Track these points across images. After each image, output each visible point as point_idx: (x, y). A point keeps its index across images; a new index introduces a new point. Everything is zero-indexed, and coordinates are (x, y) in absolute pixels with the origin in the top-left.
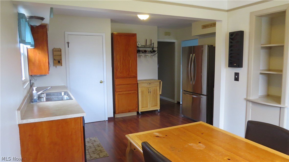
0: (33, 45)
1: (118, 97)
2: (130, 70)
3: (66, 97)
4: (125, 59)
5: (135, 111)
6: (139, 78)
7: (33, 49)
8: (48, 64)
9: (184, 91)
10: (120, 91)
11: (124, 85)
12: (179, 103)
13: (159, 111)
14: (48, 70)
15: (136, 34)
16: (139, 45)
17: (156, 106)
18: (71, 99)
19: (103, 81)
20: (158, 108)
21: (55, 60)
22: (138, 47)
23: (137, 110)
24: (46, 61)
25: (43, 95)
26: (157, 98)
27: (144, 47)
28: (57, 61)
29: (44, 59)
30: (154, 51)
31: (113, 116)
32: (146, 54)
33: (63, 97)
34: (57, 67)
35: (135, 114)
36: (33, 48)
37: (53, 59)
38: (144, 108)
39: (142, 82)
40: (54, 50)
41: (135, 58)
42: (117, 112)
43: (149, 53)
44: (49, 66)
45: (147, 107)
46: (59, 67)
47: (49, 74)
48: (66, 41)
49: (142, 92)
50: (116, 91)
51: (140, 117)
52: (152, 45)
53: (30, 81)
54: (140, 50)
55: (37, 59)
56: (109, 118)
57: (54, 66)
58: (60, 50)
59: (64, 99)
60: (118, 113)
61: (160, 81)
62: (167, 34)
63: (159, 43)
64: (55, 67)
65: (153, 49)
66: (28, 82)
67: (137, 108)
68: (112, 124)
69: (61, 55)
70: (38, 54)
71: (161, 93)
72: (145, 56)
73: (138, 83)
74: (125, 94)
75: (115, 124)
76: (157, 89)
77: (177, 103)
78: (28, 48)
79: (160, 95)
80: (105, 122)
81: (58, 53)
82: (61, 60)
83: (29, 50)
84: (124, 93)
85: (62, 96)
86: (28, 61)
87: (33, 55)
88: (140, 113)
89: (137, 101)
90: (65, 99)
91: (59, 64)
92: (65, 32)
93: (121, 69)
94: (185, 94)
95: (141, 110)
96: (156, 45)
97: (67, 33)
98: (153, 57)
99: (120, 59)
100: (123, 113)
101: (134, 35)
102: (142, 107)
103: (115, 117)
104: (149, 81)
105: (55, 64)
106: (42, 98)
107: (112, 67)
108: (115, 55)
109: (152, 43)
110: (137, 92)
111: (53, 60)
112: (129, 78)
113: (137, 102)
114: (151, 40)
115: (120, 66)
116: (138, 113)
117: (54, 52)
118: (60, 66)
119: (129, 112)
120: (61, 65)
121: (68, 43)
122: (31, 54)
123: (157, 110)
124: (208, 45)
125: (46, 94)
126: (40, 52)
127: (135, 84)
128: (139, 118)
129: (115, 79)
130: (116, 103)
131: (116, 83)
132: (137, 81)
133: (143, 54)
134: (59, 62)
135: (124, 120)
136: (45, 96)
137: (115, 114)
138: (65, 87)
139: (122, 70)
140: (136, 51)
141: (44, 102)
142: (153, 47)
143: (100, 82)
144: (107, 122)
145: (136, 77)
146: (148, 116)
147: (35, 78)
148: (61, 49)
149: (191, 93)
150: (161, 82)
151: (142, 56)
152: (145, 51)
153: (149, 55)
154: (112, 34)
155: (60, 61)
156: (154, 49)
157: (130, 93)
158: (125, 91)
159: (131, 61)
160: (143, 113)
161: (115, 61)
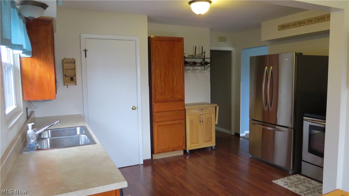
0: (30, 51)
1: (157, 129)
2: (175, 90)
3: (83, 137)
4: (167, 74)
5: (182, 149)
6: (186, 102)
7: (30, 59)
8: (54, 83)
9: (253, 120)
10: (161, 120)
11: (166, 111)
12: (238, 135)
13: (214, 148)
14: (54, 92)
15: (183, 38)
16: (185, 54)
17: (211, 141)
18: (93, 142)
19: (136, 107)
20: (213, 144)
21: (66, 76)
22: (185, 57)
23: (184, 148)
24: (51, 78)
25: (46, 132)
26: (211, 130)
27: (193, 57)
28: (69, 78)
29: (48, 75)
30: (206, 63)
31: (150, 158)
32: (196, 68)
33: (79, 137)
34: (69, 86)
35: (181, 153)
36: (30, 56)
37: (63, 74)
38: (193, 145)
39: (191, 107)
40: (64, 62)
41: (181, 73)
42: (156, 151)
43: (199, 66)
44: (56, 86)
45: (198, 143)
46: (72, 87)
47: (55, 98)
48: (83, 48)
49: (191, 122)
50: (155, 121)
51: (188, 158)
52: (203, 54)
53: (27, 109)
54: (187, 62)
55: (37, 74)
56: (144, 161)
57: (64, 85)
58: (74, 62)
59: (81, 144)
60: (158, 153)
61: (216, 105)
62: (222, 39)
63: (212, 52)
64: (66, 86)
65: (204, 60)
66: (21, 112)
67: (184, 145)
68: (149, 169)
69: (75, 69)
70: (38, 67)
71: (217, 123)
72: (194, 70)
73: (185, 109)
74: (167, 125)
75: (153, 169)
76: (211, 117)
77: (234, 134)
78: (21, 56)
79: (216, 125)
80: (140, 168)
81: (71, 66)
82: (75, 76)
83: (23, 60)
84: (167, 123)
85: (77, 136)
86: (21, 78)
87: (30, 68)
88: (188, 151)
89: (184, 134)
90: (83, 144)
91: (72, 81)
92: (81, 34)
93: (161, 89)
94: (255, 125)
95: (189, 147)
96: (208, 55)
97: (84, 36)
98: (206, 71)
99: (161, 75)
100: (164, 152)
101: (180, 40)
102: (191, 144)
103: (153, 159)
104: (201, 106)
105: (65, 83)
106: (44, 141)
107: (149, 86)
108: (153, 68)
109: (203, 52)
110: (184, 122)
111: (64, 76)
112: (174, 101)
113: (184, 136)
114: (202, 47)
115: (160, 85)
116: (185, 151)
117: (64, 64)
118: (73, 85)
119: (173, 150)
120: (75, 84)
121: (86, 51)
122: (27, 67)
123: (212, 147)
124: (295, 53)
125: (51, 131)
126: (42, 64)
127: (181, 110)
128: (186, 158)
129: (153, 103)
130: (155, 138)
131: (155, 110)
132: (184, 105)
133: (191, 68)
134: (72, 79)
135: (167, 163)
136: (50, 136)
137: (154, 154)
138: (80, 118)
139: (163, 91)
140: (182, 63)
141: (47, 149)
142: (204, 57)
143: (132, 108)
144: (142, 167)
145: (184, 100)
146: (199, 156)
147: (35, 104)
148: (75, 60)
149: (261, 123)
150: (218, 107)
151: (190, 70)
152: (195, 64)
153: (199, 68)
154: (149, 39)
155: (74, 78)
156: (206, 60)
157: (175, 124)
158: (168, 121)
159: (175, 77)
160: (192, 151)
161: (153, 77)
